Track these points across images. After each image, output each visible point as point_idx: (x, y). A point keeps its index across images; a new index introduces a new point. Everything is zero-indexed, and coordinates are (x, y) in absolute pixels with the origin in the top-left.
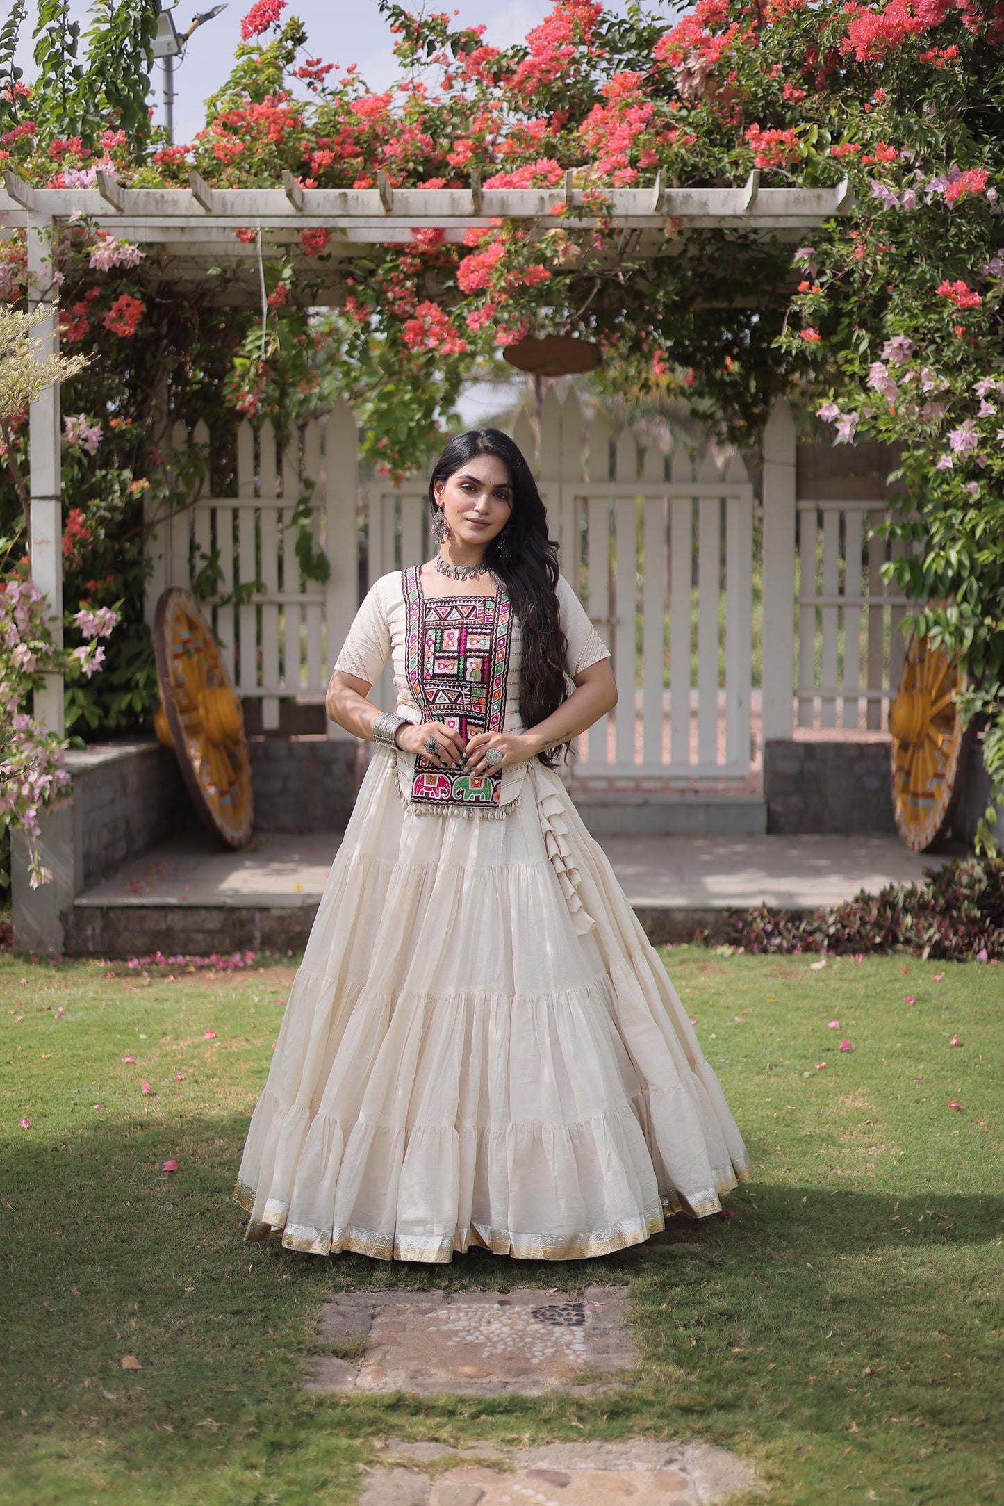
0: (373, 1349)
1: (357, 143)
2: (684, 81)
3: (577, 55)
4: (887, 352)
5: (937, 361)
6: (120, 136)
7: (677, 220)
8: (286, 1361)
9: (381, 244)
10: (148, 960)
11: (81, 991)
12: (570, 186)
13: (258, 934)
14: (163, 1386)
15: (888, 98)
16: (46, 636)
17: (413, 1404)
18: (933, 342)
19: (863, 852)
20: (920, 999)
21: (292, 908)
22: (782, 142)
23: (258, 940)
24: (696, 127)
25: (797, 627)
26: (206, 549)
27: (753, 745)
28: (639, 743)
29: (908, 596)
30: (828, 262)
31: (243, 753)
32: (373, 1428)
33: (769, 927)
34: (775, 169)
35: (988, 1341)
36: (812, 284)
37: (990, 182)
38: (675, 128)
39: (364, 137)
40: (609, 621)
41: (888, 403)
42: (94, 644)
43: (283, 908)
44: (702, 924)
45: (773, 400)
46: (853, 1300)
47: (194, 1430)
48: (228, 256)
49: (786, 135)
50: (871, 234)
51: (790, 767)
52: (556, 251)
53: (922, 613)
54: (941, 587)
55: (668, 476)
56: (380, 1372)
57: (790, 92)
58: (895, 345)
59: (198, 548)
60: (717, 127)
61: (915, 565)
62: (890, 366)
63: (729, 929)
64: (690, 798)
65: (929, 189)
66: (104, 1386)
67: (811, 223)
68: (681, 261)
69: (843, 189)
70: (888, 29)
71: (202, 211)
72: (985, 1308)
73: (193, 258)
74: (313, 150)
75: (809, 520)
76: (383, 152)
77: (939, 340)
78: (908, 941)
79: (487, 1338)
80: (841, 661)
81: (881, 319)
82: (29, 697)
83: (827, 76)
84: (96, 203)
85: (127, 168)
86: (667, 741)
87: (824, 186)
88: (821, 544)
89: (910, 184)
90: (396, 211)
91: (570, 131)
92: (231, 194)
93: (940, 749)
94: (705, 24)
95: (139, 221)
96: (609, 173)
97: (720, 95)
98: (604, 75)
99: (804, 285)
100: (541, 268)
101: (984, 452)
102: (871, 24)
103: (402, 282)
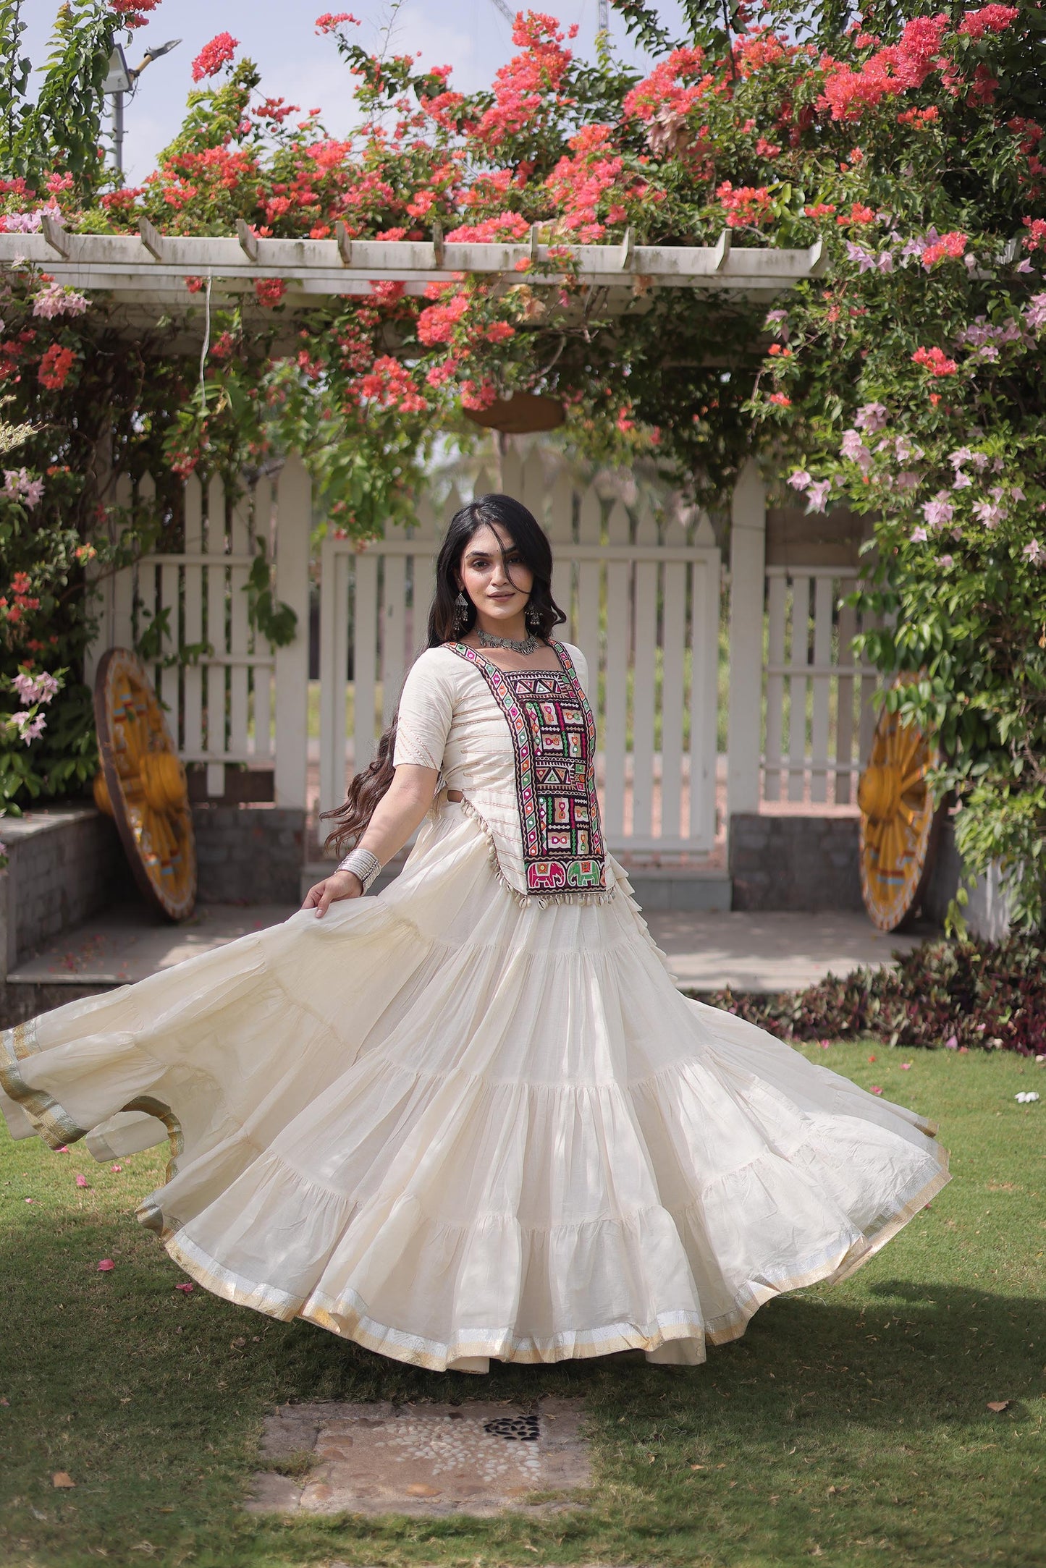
0: (319, 1465)
1: (314, 191)
2: (655, 135)
3: (545, 103)
4: (860, 420)
5: (912, 430)
6: (68, 178)
7: (645, 278)
8: (227, 1479)
9: (338, 296)
12: (536, 241)
14: (97, 1506)
15: (865, 158)
17: (360, 1525)
18: (907, 408)
19: (828, 931)
20: (888, 1089)
22: (755, 201)
24: (667, 181)
25: (765, 689)
26: (150, 605)
27: (718, 818)
29: (879, 668)
30: (801, 325)
31: (186, 821)
32: (318, 1552)
34: (747, 227)
35: (956, 1458)
36: (784, 346)
37: (968, 247)
38: (645, 184)
39: (321, 184)
41: (861, 471)
42: (34, 710)
45: (742, 462)
46: (817, 1413)
47: (129, 1555)
48: (177, 304)
49: (759, 193)
50: (845, 296)
51: (755, 842)
52: (521, 307)
53: (892, 686)
54: (912, 660)
55: (633, 537)
56: (325, 1492)
57: (765, 147)
58: (869, 412)
59: (143, 604)
60: (688, 182)
61: (887, 639)
62: (864, 434)
64: (652, 872)
65: (906, 252)
66: (35, 1505)
67: (783, 284)
68: (649, 319)
69: (816, 251)
70: (866, 88)
71: (151, 259)
72: (953, 1421)
73: (141, 306)
74: (268, 196)
75: (778, 585)
76: (342, 201)
77: (914, 408)
78: (875, 1027)
79: (437, 1453)
80: (809, 724)
81: (854, 385)
83: (802, 133)
84: (40, 248)
85: (75, 210)
86: (629, 811)
87: (798, 246)
88: (791, 598)
89: (887, 246)
90: (354, 263)
91: (537, 183)
92: (182, 240)
93: (911, 826)
94: (678, 73)
95: (84, 268)
96: (576, 228)
97: (692, 149)
98: (573, 125)
99: (775, 348)
100: (505, 324)
101: (959, 525)
102: (849, 82)
103: (358, 335)
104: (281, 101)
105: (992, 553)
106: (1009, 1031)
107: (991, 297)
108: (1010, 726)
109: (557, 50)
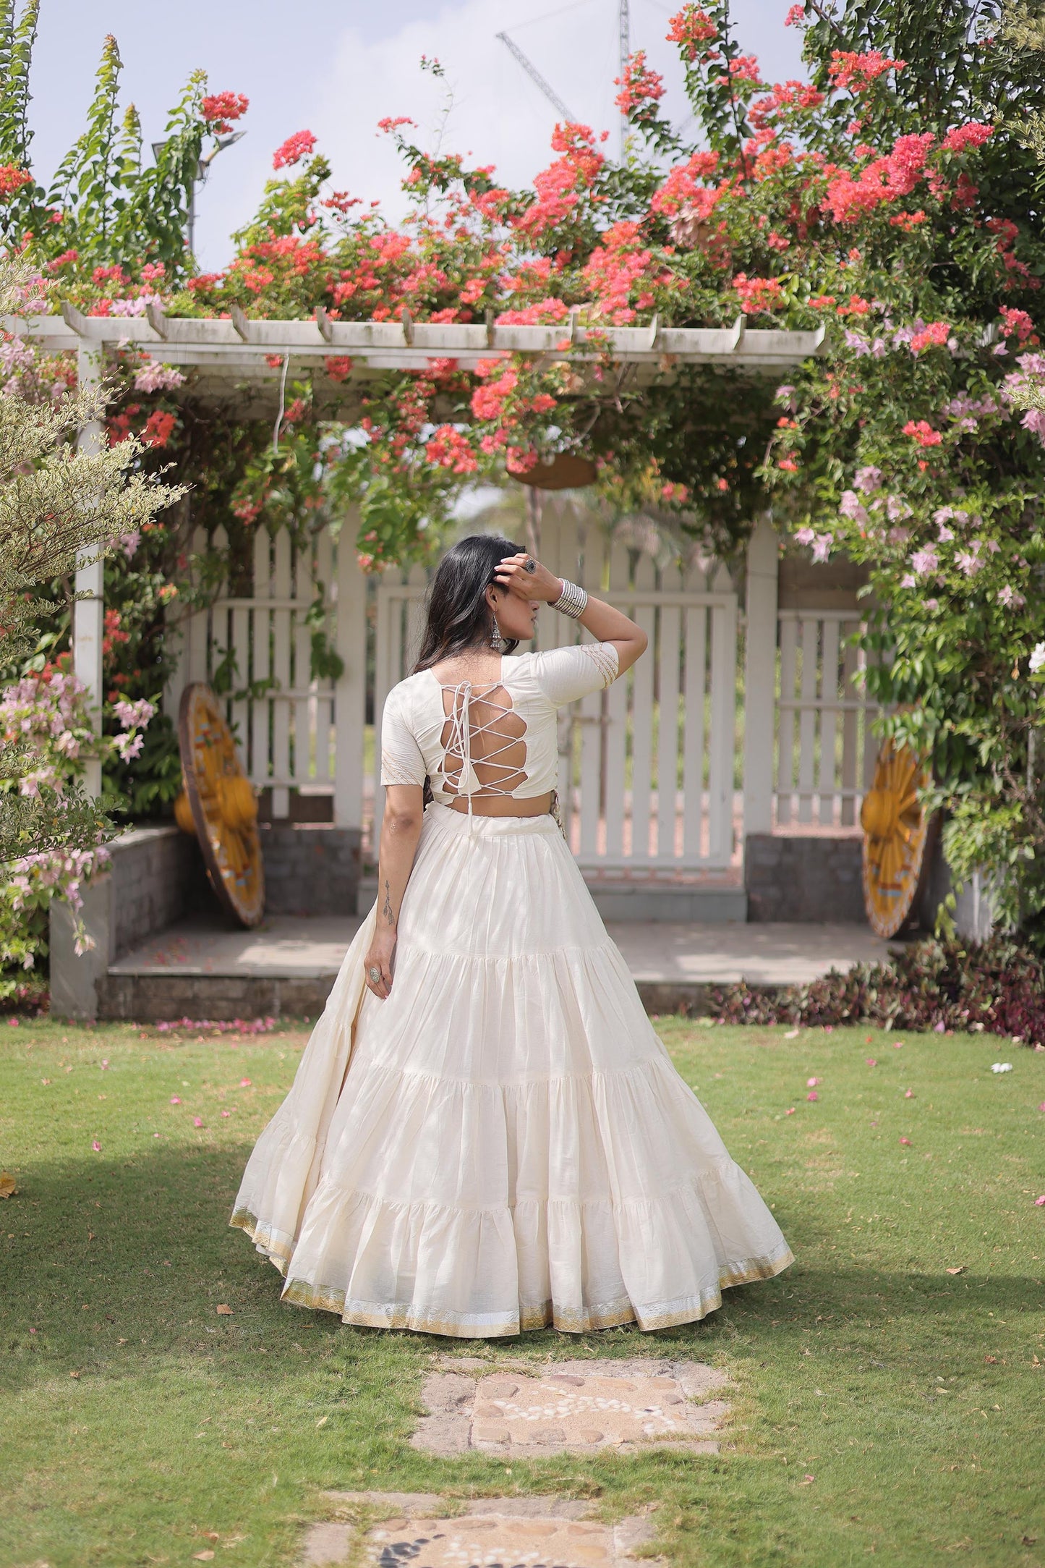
1: (377, 275)
2: (678, 229)
3: (581, 200)
4: (858, 482)
5: (903, 490)
6: (159, 267)
7: (671, 357)
9: (399, 371)
10: (176, 1024)
11: (120, 1049)
12: (575, 323)
13: (277, 1003)
15: (863, 252)
16: (88, 725)
18: (899, 471)
20: (881, 1062)
21: (310, 979)
22: (766, 290)
23: (277, 1008)
24: (690, 270)
25: (778, 734)
26: (223, 643)
27: (734, 840)
28: (628, 838)
29: (880, 701)
30: (806, 400)
31: (255, 839)
32: (428, 1349)
33: (748, 1001)
34: (761, 312)
36: (791, 419)
37: (951, 333)
38: (670, 273)
39: (383, 270)
40: (601, 720)
41: (858, 527)
42: (133, 732)
43: (300, 979)
44: (685, 998)
45: (756, 517)
48: (254, 376)
49: (769, 283)
50: (845, 377)
51: (768, 859)
52: (562, 381)
53: (890, 716)
54: (908, 693)
55: (658, 586)
57: (776, 239)
58: (866, 474)
59: (216, 643)
60: (707, 271)
61: (884, 672)
62: (860, 495)
63: (711, 1003)
64: (676, 887)
65: (897, 338)
66: (205, 1325)
67: (792, 361)
68: (674, 391)
69: (820, 335)
70: (864, 196)
71: (239, 339)
74: (336, 281)
75: (789, 630)
76: (401, 285)
77: (905, 472)
78: (873, 1015)
81: (854, 451)
82: (70, 781)
83: (809, 228)
84: (140, 329)
86: (654, 837)
87: (804, 328)
89: (881, 333)
90: (416, 343)
91: (574, 271)
92: (263, 322)
93: (908, 843)
94: (698, 174)
95: (180, 347)
96: (611, 312)
97: (711, 242)
98: (605, 218)
99: (784, 421)
100: (548, 397)
101: (942, 573)
102: (848, 190)
103: (414, 401)
104: (346, 194)
105: (973, 597)
106: (989, 1017)
107: (969, 375)
108: (991, 749)
109: (591, 153)
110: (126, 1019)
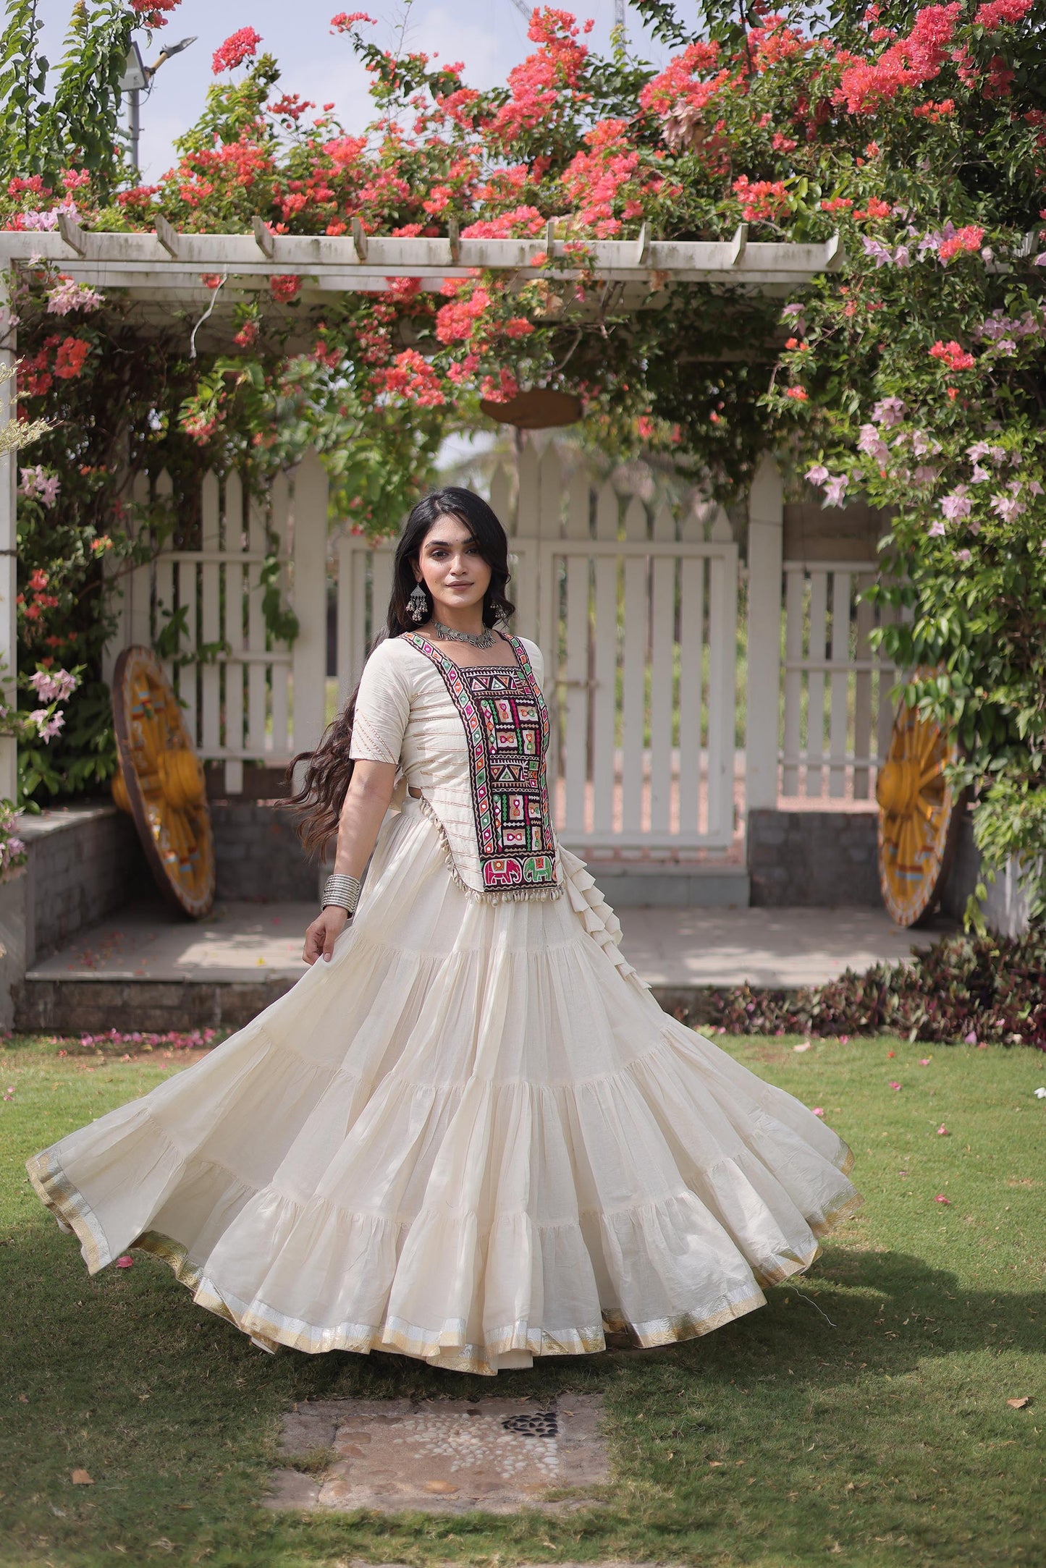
0: (337, 1462)
1: (330, 187)
2: (671, 129)
3: (560, 99)
4: (878, 414)
5: (929, 424)
6: (84, 175)
7: (662, 274)
8: (245, 1476)
9: (355, 293)
10: (102, 1037)
11: (32, 1070)
12: (552, 236)
13: (218, 1011)
14: (116, 1502)
15: (881, 151)
17: (378, 1522)
18: (924, 402)
19: (847, 926)
20: (907, 1085)
21: (254, 984)
22: (771, 195)
23: (218, 1017)
24: (684, 176)
25: (783, 684)
26: (168, 605)
27: (736, 815)
28: (618, 808)
29: (897, 662)
30: (817, 319)
31: (204, 818)
32: (336, 1549)
33: (752, 1007)
34: (764, 222)
35: (975, 1455)
36: (800, 340)
37: (985, 241)
38: (660, 178)
39: (337, 181)
40: (588, 684)
41: (878, 466)
42: (52, 707)
43: (244, 984)
44: (681, 1003)
45: (759, 457)
46: (836, 1409)
47: (148, 1552)
48: (194, 301)
49: (775, 187)
50: (862, 291)
51: (773, 837)
52: (539, 301)
53: (911, 681)
54: (930, 654)
55: (650, 535)
56: (344, 1489)
57: (781, 142)
58: (887, 406)
59: (160, 604)
60: (704, 177)
61: (905, 634)
62: (881, 428)
63: (710, 1009)
64: (671, 869)
65: (923, 246)
66: (54, 1502)
67: (800, 278)
68: (666, 314)
69: (833, 245)
70: (882, 81)
71: (168, 256)
72: (972, 1418)
73: (158, 304)
74: (284, 193)
75: (795, 580)
76: (358, 198)
77: (931, 402)
78: (894, 1023)
79: (456, 1450)
80: (827, 720)
81: (872, 379)
83: (818, 127)
84: (57, 246)
85: (91, 208)
86: (647, 807)
87: (814, 240)
88: (809, 591)
89: (903, 240)
90: (370, 260)
91: (553, 178)
92: (198, 238)
93: (930, 821)
94: (694, 68)
95: (102, 266)
96: (593, 224)
97: (708, 143)
98: (589, 119)
99: (792, 342)
100: (524, 320)
101: (977, 519)
102: (865, 75)
103: (376, 330)
104: (296, 97)
105: (1010, 547)
106: (1029, 1026)
107: (1008, 291)
108: (1029, 720)
109: (573, 45)
110: (47, 1032)
